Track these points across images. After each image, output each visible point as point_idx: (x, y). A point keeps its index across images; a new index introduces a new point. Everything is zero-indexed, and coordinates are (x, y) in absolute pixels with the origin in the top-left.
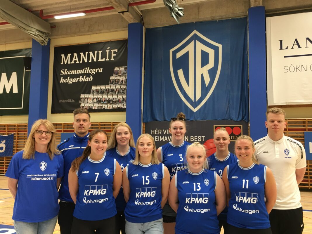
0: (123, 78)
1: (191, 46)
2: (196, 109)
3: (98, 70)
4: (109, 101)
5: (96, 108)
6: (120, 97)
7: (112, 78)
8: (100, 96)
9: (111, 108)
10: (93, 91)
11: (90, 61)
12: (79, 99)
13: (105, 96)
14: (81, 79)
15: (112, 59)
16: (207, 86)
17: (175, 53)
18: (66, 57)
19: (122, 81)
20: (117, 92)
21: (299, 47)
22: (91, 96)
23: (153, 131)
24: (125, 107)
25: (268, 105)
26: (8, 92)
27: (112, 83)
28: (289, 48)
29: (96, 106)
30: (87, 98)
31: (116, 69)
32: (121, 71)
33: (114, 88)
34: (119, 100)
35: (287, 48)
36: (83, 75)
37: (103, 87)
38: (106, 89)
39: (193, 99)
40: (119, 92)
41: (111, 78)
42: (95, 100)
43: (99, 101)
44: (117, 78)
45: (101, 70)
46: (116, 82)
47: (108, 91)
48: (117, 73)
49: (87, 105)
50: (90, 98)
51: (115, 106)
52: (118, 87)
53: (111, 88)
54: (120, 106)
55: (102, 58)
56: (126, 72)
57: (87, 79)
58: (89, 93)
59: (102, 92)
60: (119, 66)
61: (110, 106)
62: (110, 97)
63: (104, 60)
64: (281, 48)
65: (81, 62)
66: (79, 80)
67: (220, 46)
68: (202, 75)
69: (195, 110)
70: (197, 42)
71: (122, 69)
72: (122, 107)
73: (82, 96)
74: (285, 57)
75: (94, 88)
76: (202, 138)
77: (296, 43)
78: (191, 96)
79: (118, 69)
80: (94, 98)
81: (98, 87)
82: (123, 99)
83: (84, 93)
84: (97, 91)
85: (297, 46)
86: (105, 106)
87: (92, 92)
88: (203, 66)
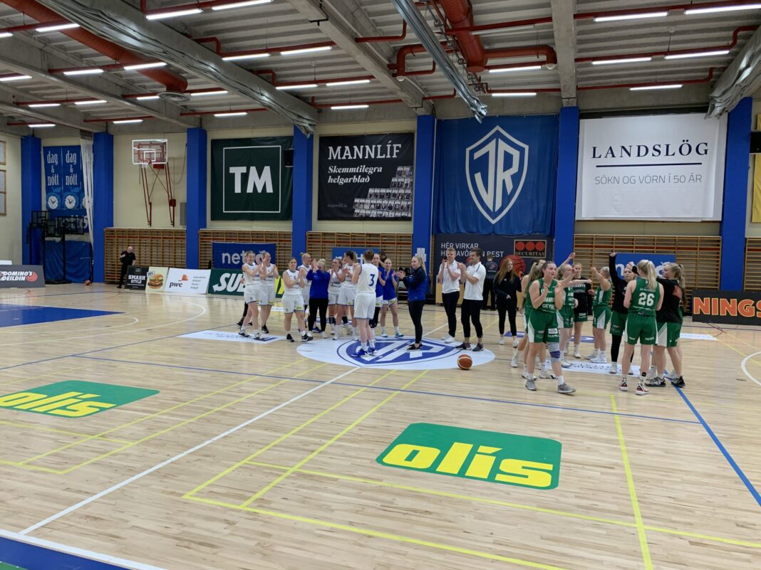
0: (407, 181)
1: (492, 145)
2: (494, 220)
3: (377, 170)
4: (390, 208)
5: (374, 216)
6: (404, 203)
7: (394, 180)
8: (379, 202)
9: (393, 216)
10: (371, 195)
11: (367, 157)
12: (353, 203)
13: (385, 202)
14: (355, 179)
15: (395, 156)
16: (509, 193)
17: (472, 152)
18: (335, 150)
19: (407, 184)
20: (400, 197)
21: (613, 156)
22: (368, 201)
23: (443, 245)
24: (410, 215)
25: (576, 219)
26: (260, 190)
27: (395, 186)
28: (603, 157)
29: (374, 214)
30: (363, 204)
31: (400, 169)
32: (405, 172)
33: (397, 192)
34: (402, 207)
35: (600, 157)
36: (357, 174)
37: (383, 191)
38: (387, 194)
39: (491, 209)
40: (403, 197)
41: (393, 180)
42: (373, 206)
43: (378, 207)
44: (401, 180)
45: (380, 170)
46: (399, 186)
47: (389, 196)
48: (400, 174)
49: (363, 212)
50: (367, 204)
51: (398, 214)
52: (402, 191)
53: (394, 191)
54: (404, 214)
55: (381, 155)
57: (363, 180)
58: (365, 197)
59: (382, 196)
60: (403, 165)
61: (391, 214)
62: (392, 203)
63: (384, 157)
64: (594, 157)
65: (355, 158)
66: (352, 180)
67: (526, 147)
68: (504, 181)
69: (493, 222)
70: (500, 141)
71: (407, 169)
72: (406, 215)
73: (357, 200)
74: (597, 166)
75: (371, 191)
76: (500, 254)
77: (610, 152)
78: (490, 206)
79: (402, 169)
80: (372, 204)
81: (377, 191)
82: (408, 206)
83: (359, 197)
84: (376, 195)
85: (611, 155)
87: (369, 195)
88: (505, 170)
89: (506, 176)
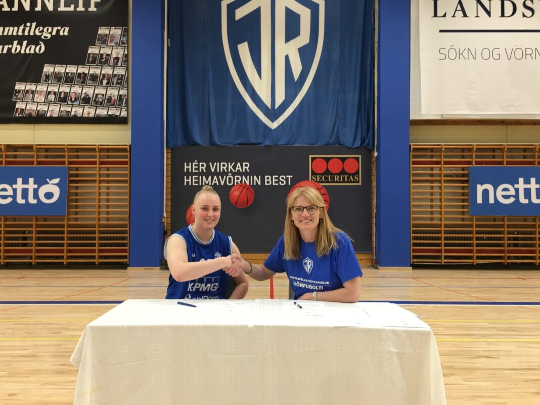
2: (275, 122)
3: (58, 31)
4: (86, 100)
5: (55, 115)
7: (92, 50)
9: (92, 115)
10: (47, 77)
11: (38, 8)
13: (77, 89)
14: (15, 47)
15: (92, 8)
16: (296, 81)
17: (232, 8)
19: (117, 58)
20: (105, 82)
21: (465, 15)
22: (42, 88)
23: (188, 165)
24: (124, 114)
25: (412, 118)
27: (94, 62)
28: (449, 15)
29: (54, 110)
31: (102, 31)
34: (110, 99)
35: (445, 16)
36: (20, 39)
37: (72, 69)
38: (80, 74)
39: (269, 103)
40: (110, 81)
41: (90, 51)
42: (52, 97)
43: (63, 99)
45: (65, 31)
46: (102, 60)
47: (83, 79)
48: (104, 40)
50: (40, 93)
51: (102, 112)
52: (107, 70)
53: (91, 72)
54: (113, 111)
55: (66, 5)
56: (125, 39)
57: (32, 49)
58: (37, 80)
59: (69, 79)
60: (109, 24)
61: (89, 111)
62: (89, 91)
63: (72, 8)
64: (435, 15)
66: (9, 50)
67: (321, 3)
68: (287, 58)
69: (274, 125)
71: (117, 32)
72: (118, 114)
73: (19, 86)
74: (441, 31)
75: (48, 69)
76: (287, 179)
77: (459, 8)
78: (266, 99)
80: (50, 93)
81: (60, 69)
82: (120, 97)
83: (24, 80)
84: (58, 78)
85: (461, 13)
86: (78, 111)
87: (43, 77)
88: (288, 39)
89: (290, 50)
